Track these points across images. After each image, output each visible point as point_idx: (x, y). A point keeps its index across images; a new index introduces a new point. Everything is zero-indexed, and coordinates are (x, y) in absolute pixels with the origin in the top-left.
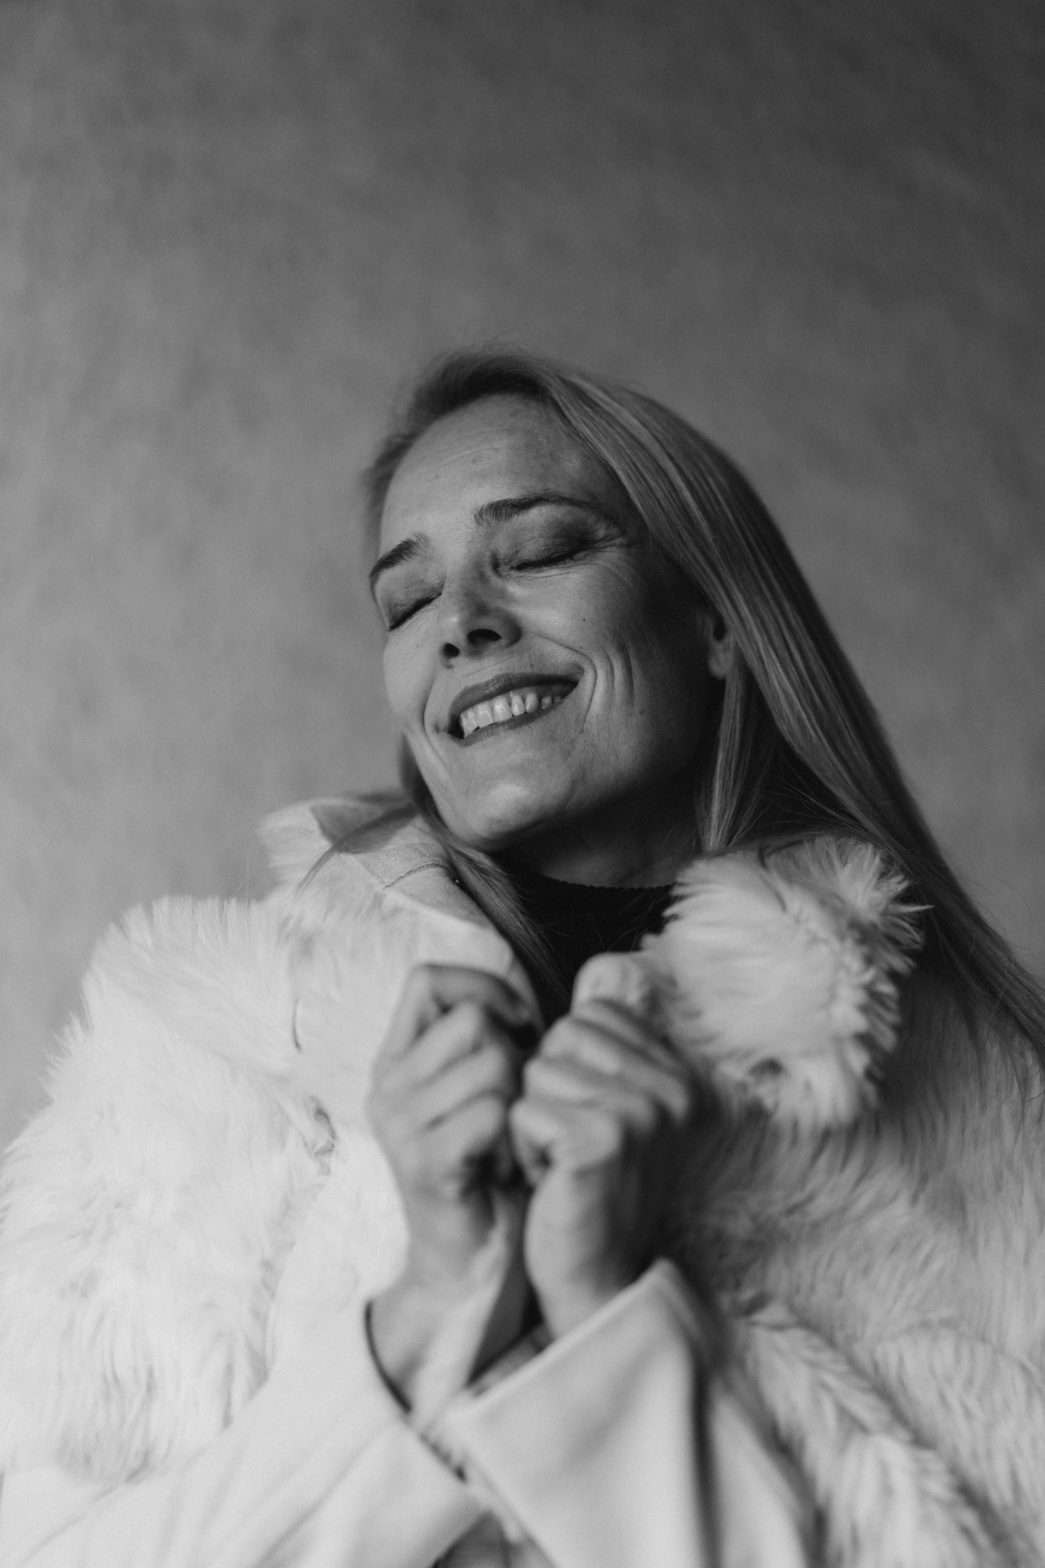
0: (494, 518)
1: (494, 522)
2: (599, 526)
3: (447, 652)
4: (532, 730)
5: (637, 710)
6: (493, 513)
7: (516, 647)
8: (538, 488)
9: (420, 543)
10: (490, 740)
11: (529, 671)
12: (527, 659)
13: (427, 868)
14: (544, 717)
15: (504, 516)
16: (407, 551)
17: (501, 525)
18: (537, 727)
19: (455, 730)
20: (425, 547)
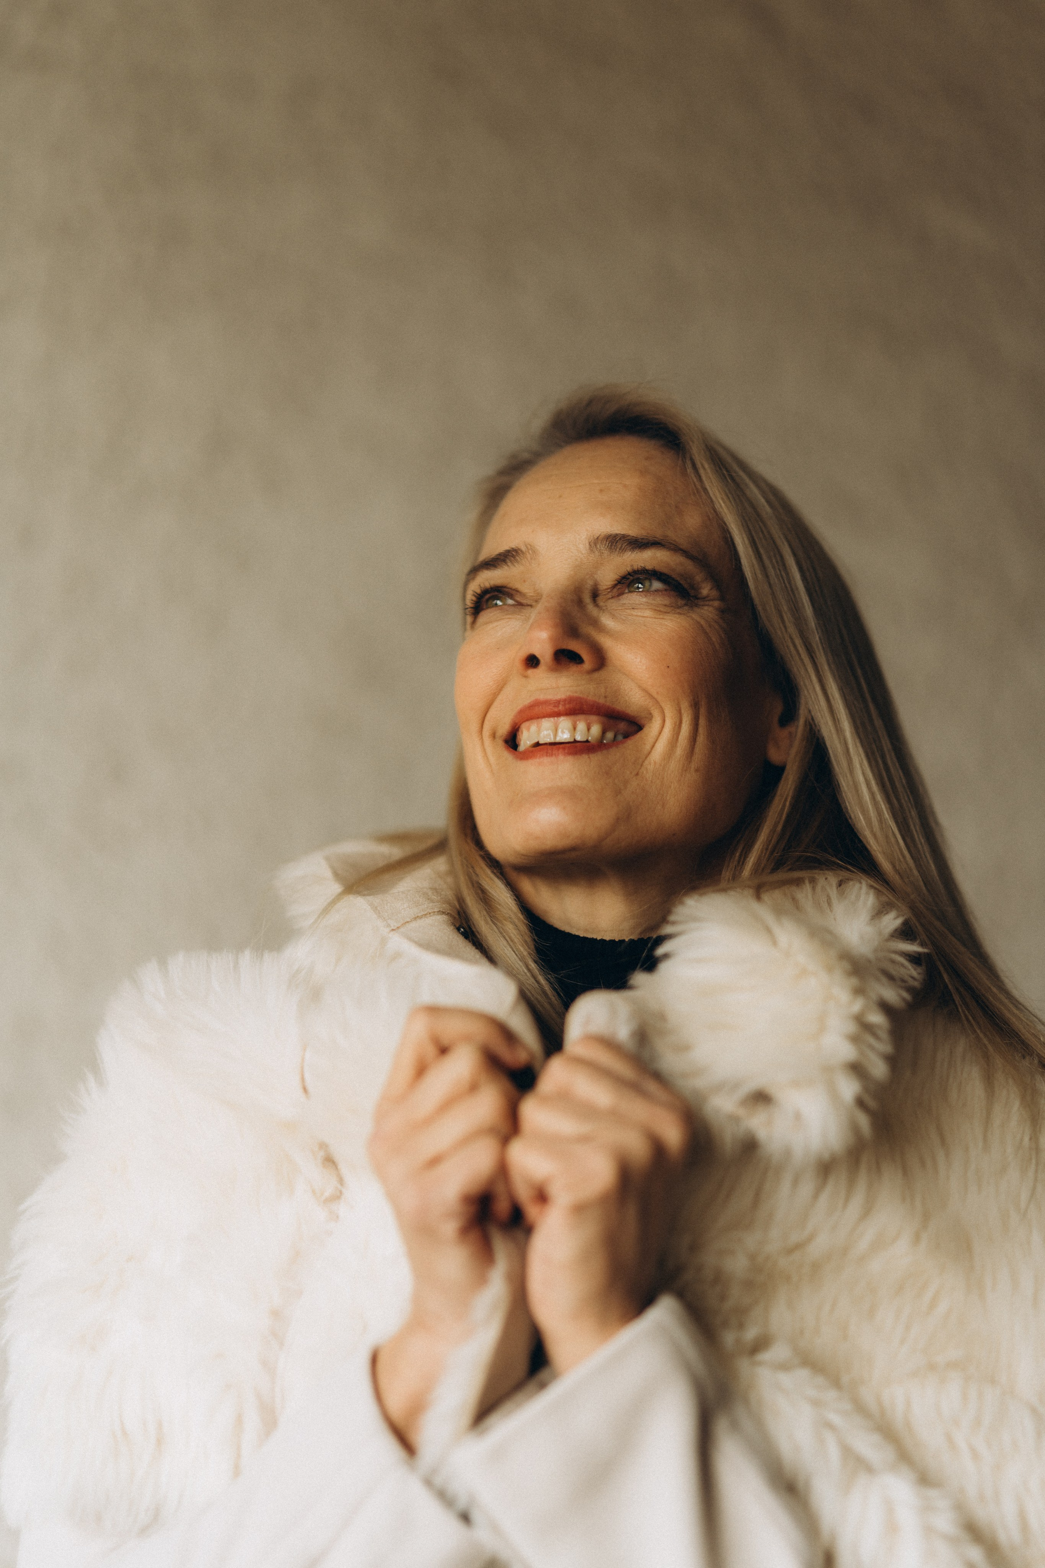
0: (608, 550)
1: (606, 553)
2: (703, 585)
3: (528, 662)
4: (591, 762)
5: (693, 766)
6: (609, 544)
7: (596, 675)
8: (658, 534)
9: (528, 554)
10: (546, 760)
11: (602, 701)
12: (603, 690)
13: (434, 915)
14: (605, 752)
15: (618, 550)
16: (513, 559)
17: (612, 557)
18: (596, 759)
19: (512, 741)
20: (531, 559)
